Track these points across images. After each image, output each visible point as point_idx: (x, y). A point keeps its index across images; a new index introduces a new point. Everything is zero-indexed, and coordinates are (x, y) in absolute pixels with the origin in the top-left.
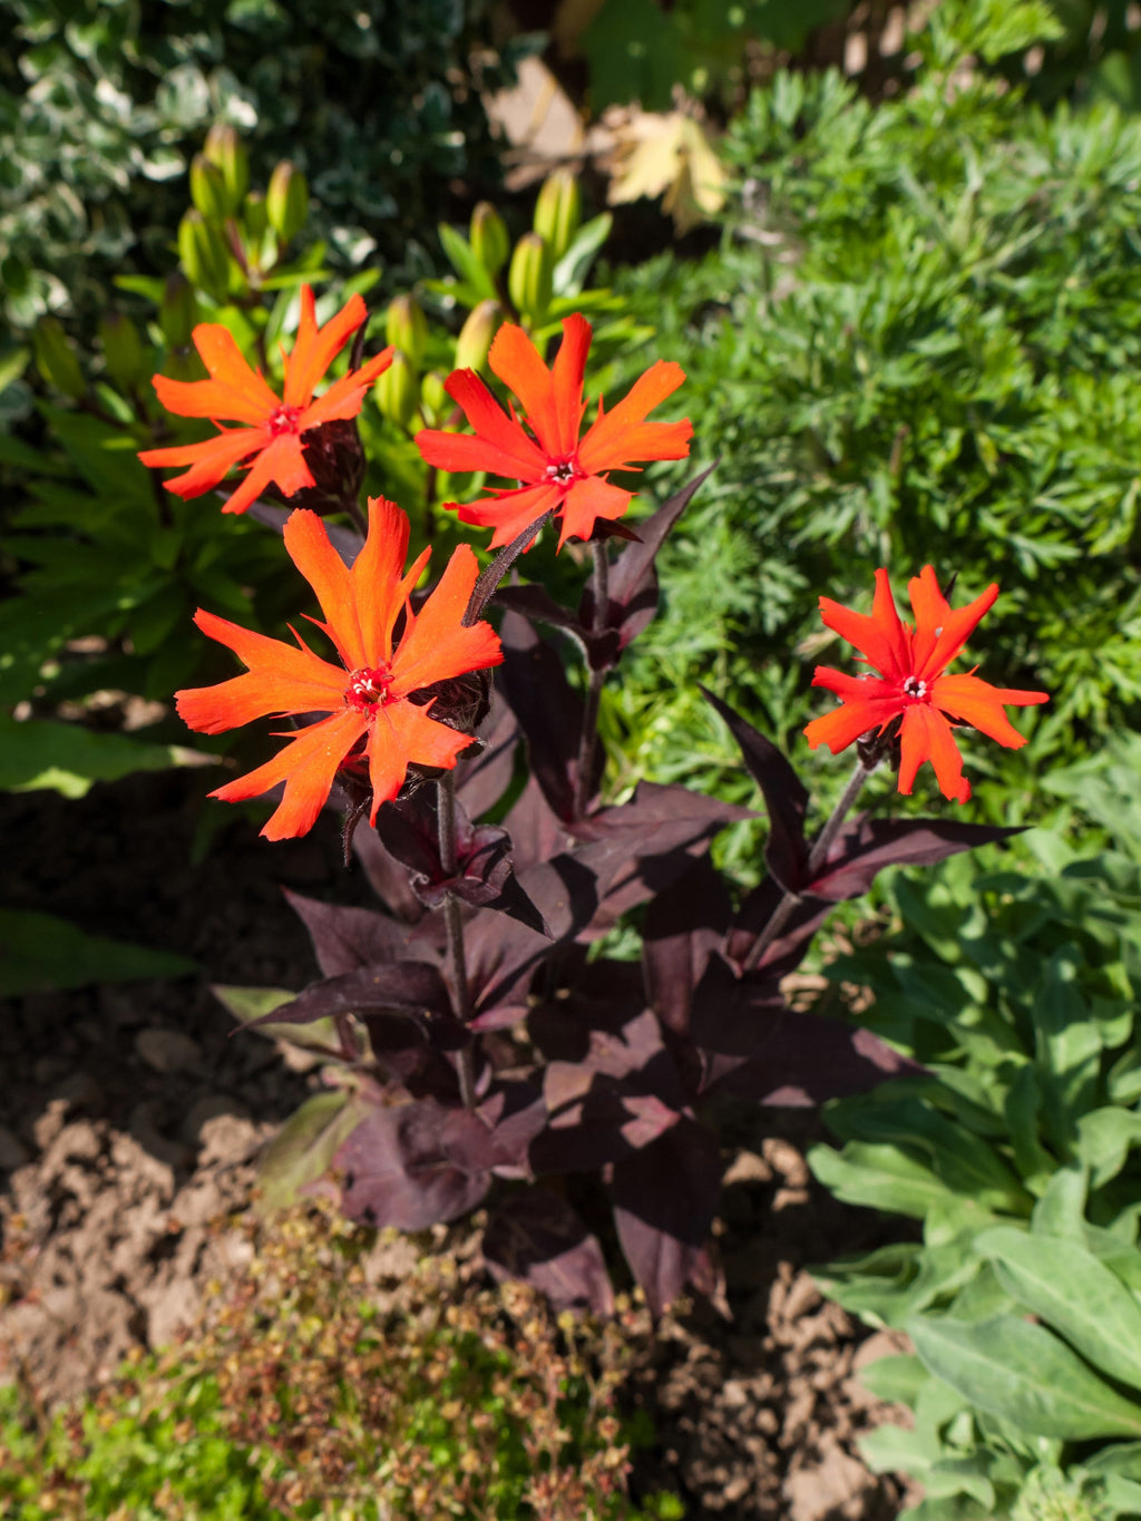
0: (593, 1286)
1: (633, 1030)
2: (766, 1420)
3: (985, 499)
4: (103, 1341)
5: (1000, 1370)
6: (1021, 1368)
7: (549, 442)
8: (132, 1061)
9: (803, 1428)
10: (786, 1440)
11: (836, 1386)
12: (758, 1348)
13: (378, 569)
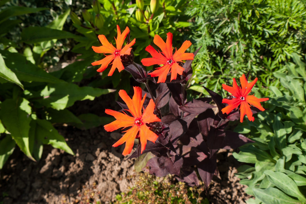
0: (195, 180)
1: (197, 137)
2: (229, 196)
3: (259, 22)
4: (112, 190)
5: (269, 196)
6: (274, 196)
7: (167, 56)
8: (110, 138)
9: (236, 197)
10: (233, 199)
11: (241, 189)
12: (226, 183)
13: (137, 99)
